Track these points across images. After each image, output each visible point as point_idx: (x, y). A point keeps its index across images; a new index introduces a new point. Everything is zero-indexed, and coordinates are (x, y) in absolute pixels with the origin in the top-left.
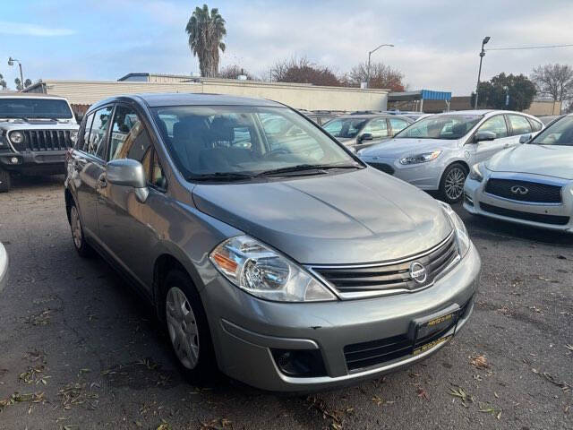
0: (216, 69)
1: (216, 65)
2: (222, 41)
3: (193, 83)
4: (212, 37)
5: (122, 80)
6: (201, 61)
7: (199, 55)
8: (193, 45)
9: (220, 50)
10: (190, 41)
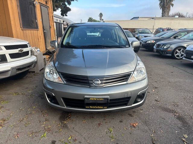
0: (168, 14)
1: (168, 12)
2: (173, 3)
3: (152, 19)
4: (169, 2)
5: (131, 19)
6: (163, 11)
7: (162, 9)
8: (160, 5)
9: (171, 6)
10: (160, 4)
